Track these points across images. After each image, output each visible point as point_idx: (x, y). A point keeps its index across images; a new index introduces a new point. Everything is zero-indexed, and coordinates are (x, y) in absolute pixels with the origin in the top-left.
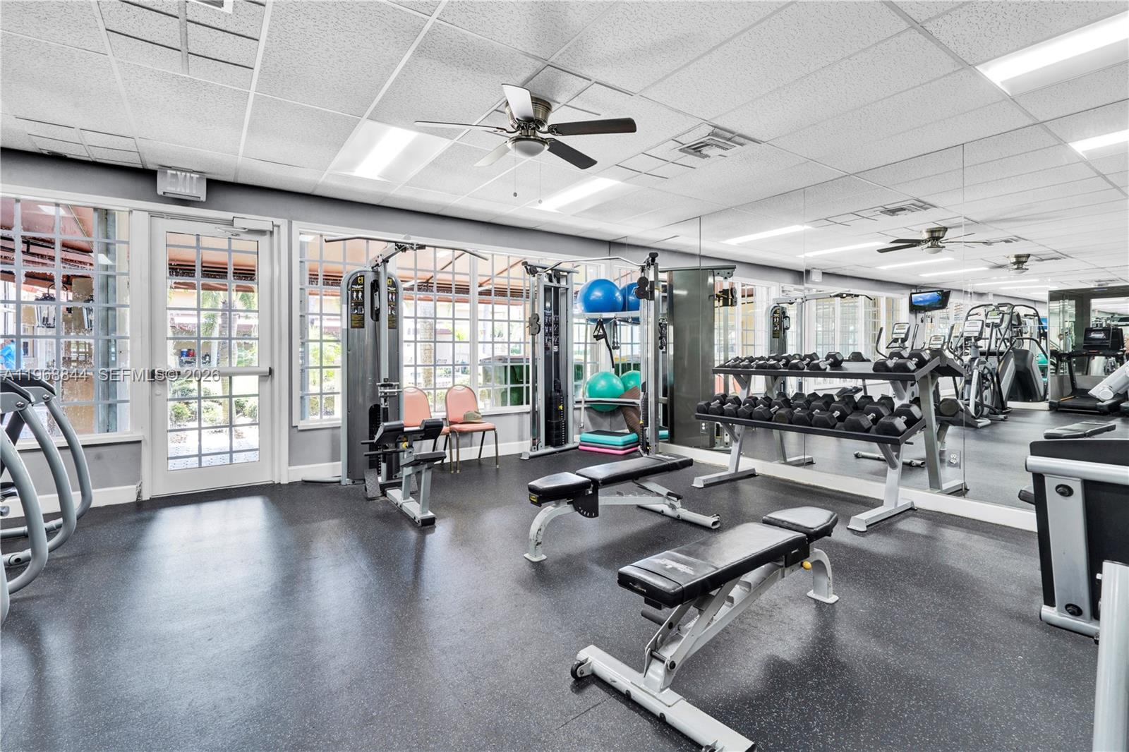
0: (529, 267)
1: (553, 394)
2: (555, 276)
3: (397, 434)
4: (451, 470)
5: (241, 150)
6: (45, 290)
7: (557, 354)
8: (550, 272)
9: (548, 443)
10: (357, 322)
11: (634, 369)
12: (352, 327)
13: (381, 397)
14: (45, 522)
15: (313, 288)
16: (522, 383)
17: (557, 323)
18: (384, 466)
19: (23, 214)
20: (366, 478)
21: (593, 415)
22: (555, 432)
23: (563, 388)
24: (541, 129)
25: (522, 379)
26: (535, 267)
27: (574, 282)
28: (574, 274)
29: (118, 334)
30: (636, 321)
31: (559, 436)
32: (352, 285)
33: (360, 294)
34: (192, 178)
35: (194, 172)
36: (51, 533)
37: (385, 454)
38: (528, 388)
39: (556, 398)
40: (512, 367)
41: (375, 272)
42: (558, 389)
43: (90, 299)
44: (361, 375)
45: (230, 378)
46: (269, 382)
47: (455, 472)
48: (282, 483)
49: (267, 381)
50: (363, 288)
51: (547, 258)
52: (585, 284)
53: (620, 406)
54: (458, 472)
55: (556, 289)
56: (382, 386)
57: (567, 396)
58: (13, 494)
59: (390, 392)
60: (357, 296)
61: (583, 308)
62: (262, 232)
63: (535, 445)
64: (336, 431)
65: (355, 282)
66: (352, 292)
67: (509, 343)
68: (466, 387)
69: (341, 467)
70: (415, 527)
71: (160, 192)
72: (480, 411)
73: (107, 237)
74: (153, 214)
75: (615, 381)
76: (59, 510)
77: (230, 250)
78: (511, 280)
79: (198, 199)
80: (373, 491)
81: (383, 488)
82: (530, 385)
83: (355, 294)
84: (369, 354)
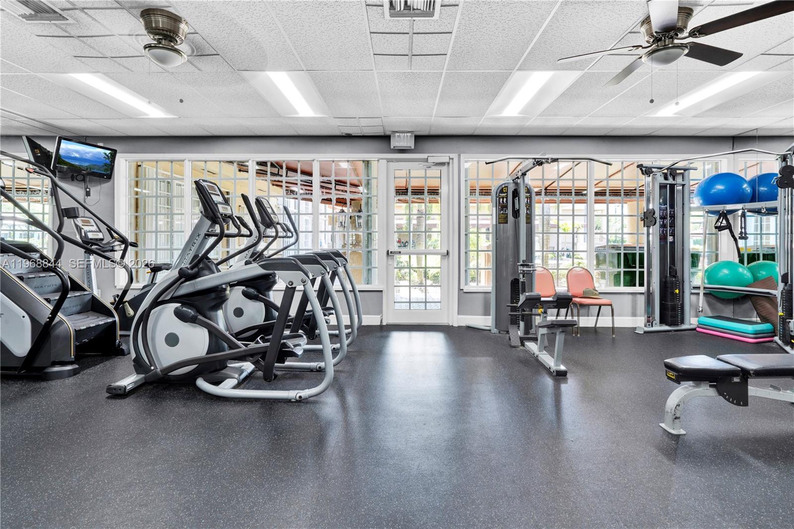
0: (644, 169)
1: (668, 279)
2: (671, 174)
3: (535, 302)
4: (573, 334)
5: (434, 114)
6: (341, 208)
7: (673, 243)
8: (666, 171)
9: (662, 321)
10: (502, 220)
11: (763, 260)
12: (499, 223)
13: (521, 273)
14: (345, 329)
15: (473, 197)
16: (635, 267)
17: (673, 216)
18: (522, 324)
19: (335, 169)
20: (510, 331)
21: (713, 301)
22: (670, 313)
23: (679, 274)
24: (680, 36)
25: (635, 264)
26: (651, 168)
27: (691, 178)
28: (691, 171)
29: (372, 230)
30: (773, 211)
31: (675, 316)
32: (499, 193)
33: (505, 199)
34: (407, 136)
35: (409, 132)
36: (348, 335)
37: (523, 316)
38: (642, 273)
39: (672, 283)
40: (625, 254)
41: (515, 183)
42: (674, 274)
43: (360, 211)
44: (504, 257)
45: (426, 256)
46: (446, 260)
47: (576, 335)
48: (454, 326)
49: (445, 259)
50: (507, 195)
51: (663, 159)
52: (703, 179)
53: (747, 295)
54: (579, 336)
55: (672, 186)
56: (521, 265)
57: (683, 281)
58: (332, 314)
59: (526, 270)
60: (503, 201)
61: (701, 201)
62: (443, 164)
63: (649, 322)
64: (487, 295)
65: (502, 191)
66: (500, 198)
67: (607, 234)
68: (584, 269)
69: (491, 320)
70: (552, 375)
71: (392, 147)
72: (597, 289)
73: (368, 176)
74: (389, 160)
75: (741, 270)
76: (350, 324)
77: (426, 177)
78: (624, 182)
79: (410, 148)
80: (516, 342)
81: (522, 340)
82: (645, 270)
83: (501, 199)
84: (511, 242)
